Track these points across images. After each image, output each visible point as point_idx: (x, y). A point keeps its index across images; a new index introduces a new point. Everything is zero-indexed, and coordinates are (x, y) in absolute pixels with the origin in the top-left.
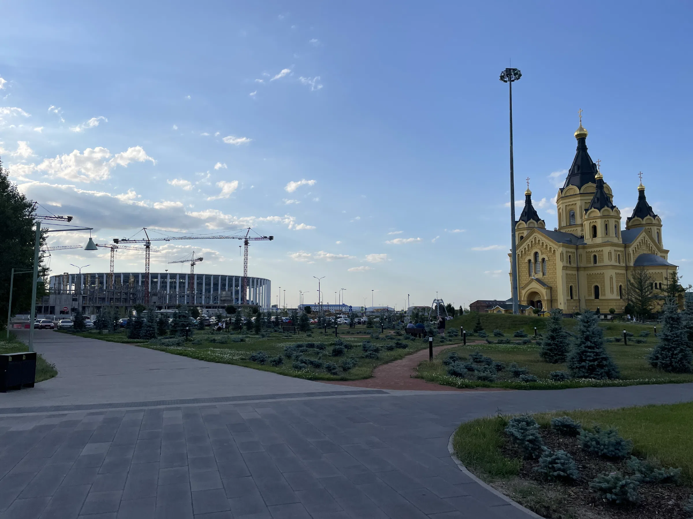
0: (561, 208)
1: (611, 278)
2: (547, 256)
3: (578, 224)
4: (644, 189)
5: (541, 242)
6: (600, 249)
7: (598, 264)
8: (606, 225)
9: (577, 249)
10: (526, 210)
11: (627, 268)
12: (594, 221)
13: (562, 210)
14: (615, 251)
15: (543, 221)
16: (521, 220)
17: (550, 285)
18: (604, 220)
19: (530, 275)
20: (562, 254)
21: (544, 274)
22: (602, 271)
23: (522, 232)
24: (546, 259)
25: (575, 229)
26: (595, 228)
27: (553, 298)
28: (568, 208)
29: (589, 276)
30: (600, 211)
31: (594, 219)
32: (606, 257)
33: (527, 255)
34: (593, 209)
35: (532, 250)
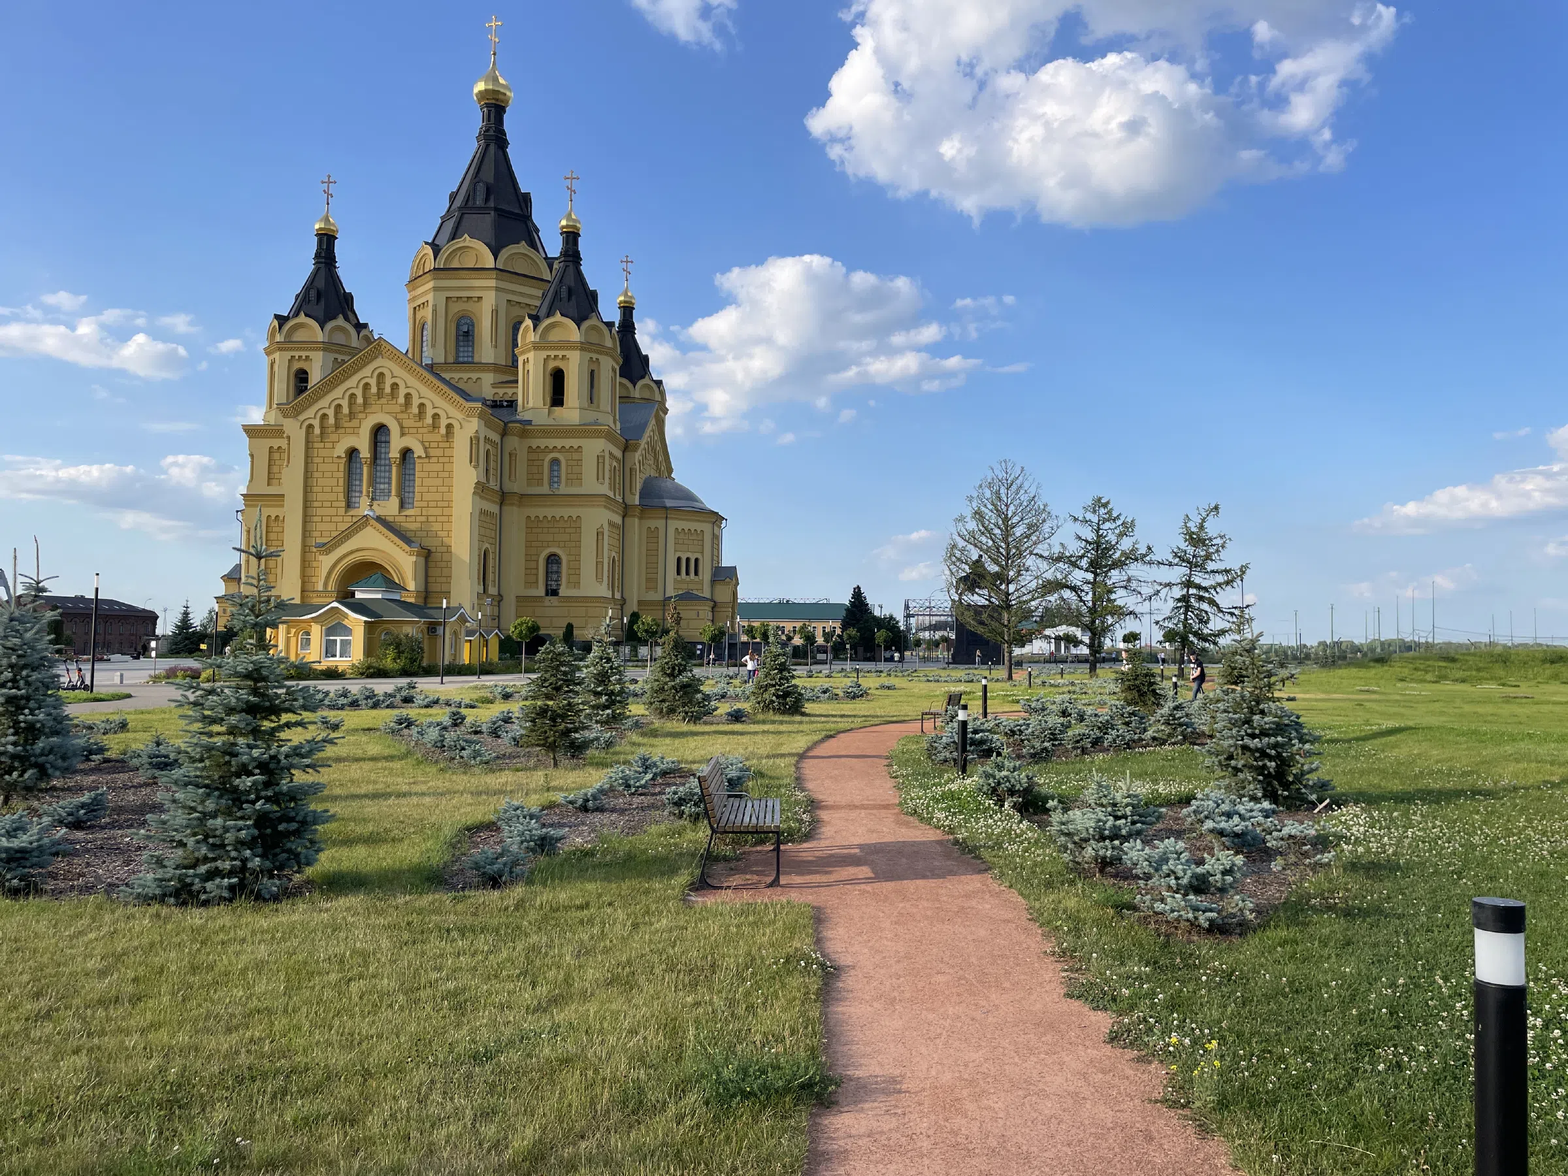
0: (430, 304)
1: (599, 534)
2: (422, 442)
3: (483, 361)
5: (402, 391)
6: (575, 443)
7: (563, 489)
9: (504, 434)
10: (320, 283)
11: (626, 511)
12: (560, 353)
13: (435, 311)
14: (606, 453)
16: (302, 314)
17: (427, 543)
19: (349, 505)
20: (473, 442)
21: (402, 505)
22: (574, 512)
23: (304, 354)
24: (418, 451)
26: (557, 379)
27: (434, 587)
28: (456, 308)
29: (532, 525)
30: (577, 328)
31: (560, 348)
32: (589, 468)
33: (342, 431)
34: (558, 317)
35: (363, 416)
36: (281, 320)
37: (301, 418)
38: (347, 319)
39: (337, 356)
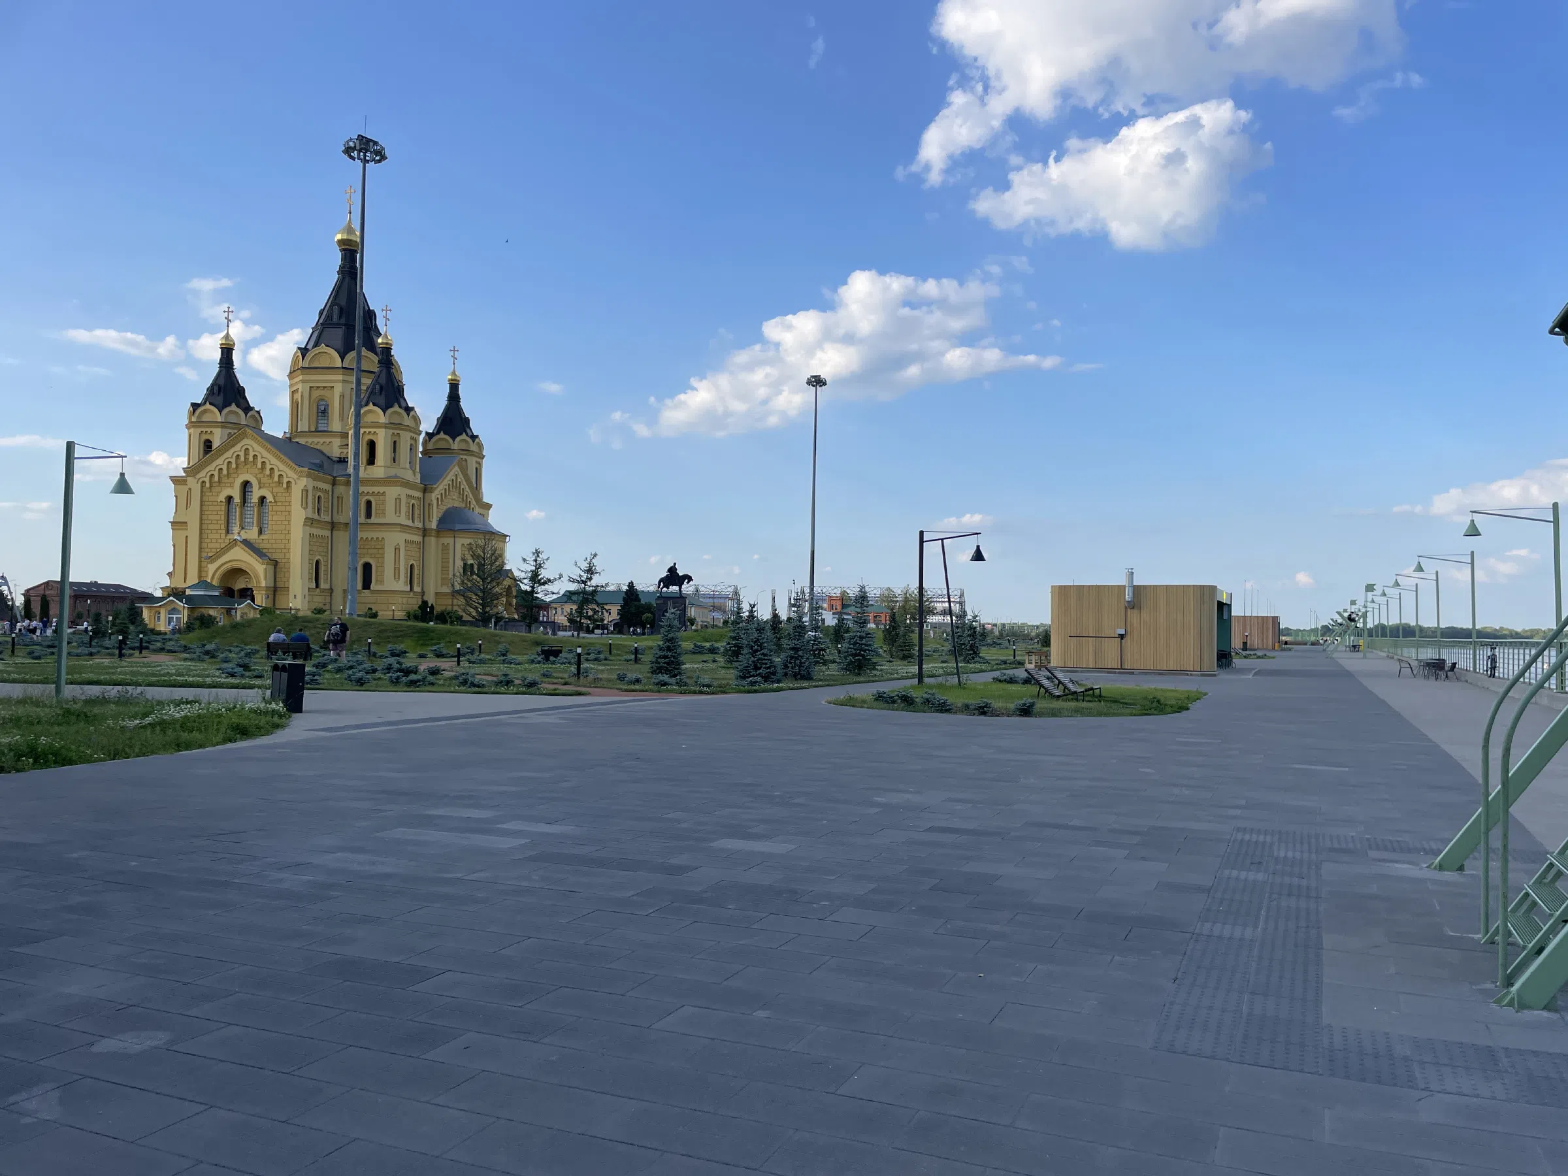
0: (300, 390)
1: (397, 549)
2: (272, 493)
3: (334, 430)
4: (459, 381)
5: (260, 460)
6: (381, 489)
7: (373, 520)
8: (395, 442)
9: (334, 484)
10: (222, 382)
11: (425, 532)
12: (372, 430)
13: (302, 396)
14: (408, 496)
15: (258, 412)
16: (209, 403)
17: (274, 556)
18: (391, 431)
19: (228, 532)
20: (305, 491)
21: (260, 532)
22: (380, 535)
23: (209, 430)
24: (270, 498)
25: (328, 440)
26: (372, 445)
27: (279, 585)
28: (316, 394)
29: (353, 541)
30: (384, 413)
31: (373, 427)
32: (390, 506)
33: (223, 485)
34: (371, 406)
35: (236, 475)
36: (195, 406)
37: (198, 476)
38: (238, 406)
39: (230, 431)
